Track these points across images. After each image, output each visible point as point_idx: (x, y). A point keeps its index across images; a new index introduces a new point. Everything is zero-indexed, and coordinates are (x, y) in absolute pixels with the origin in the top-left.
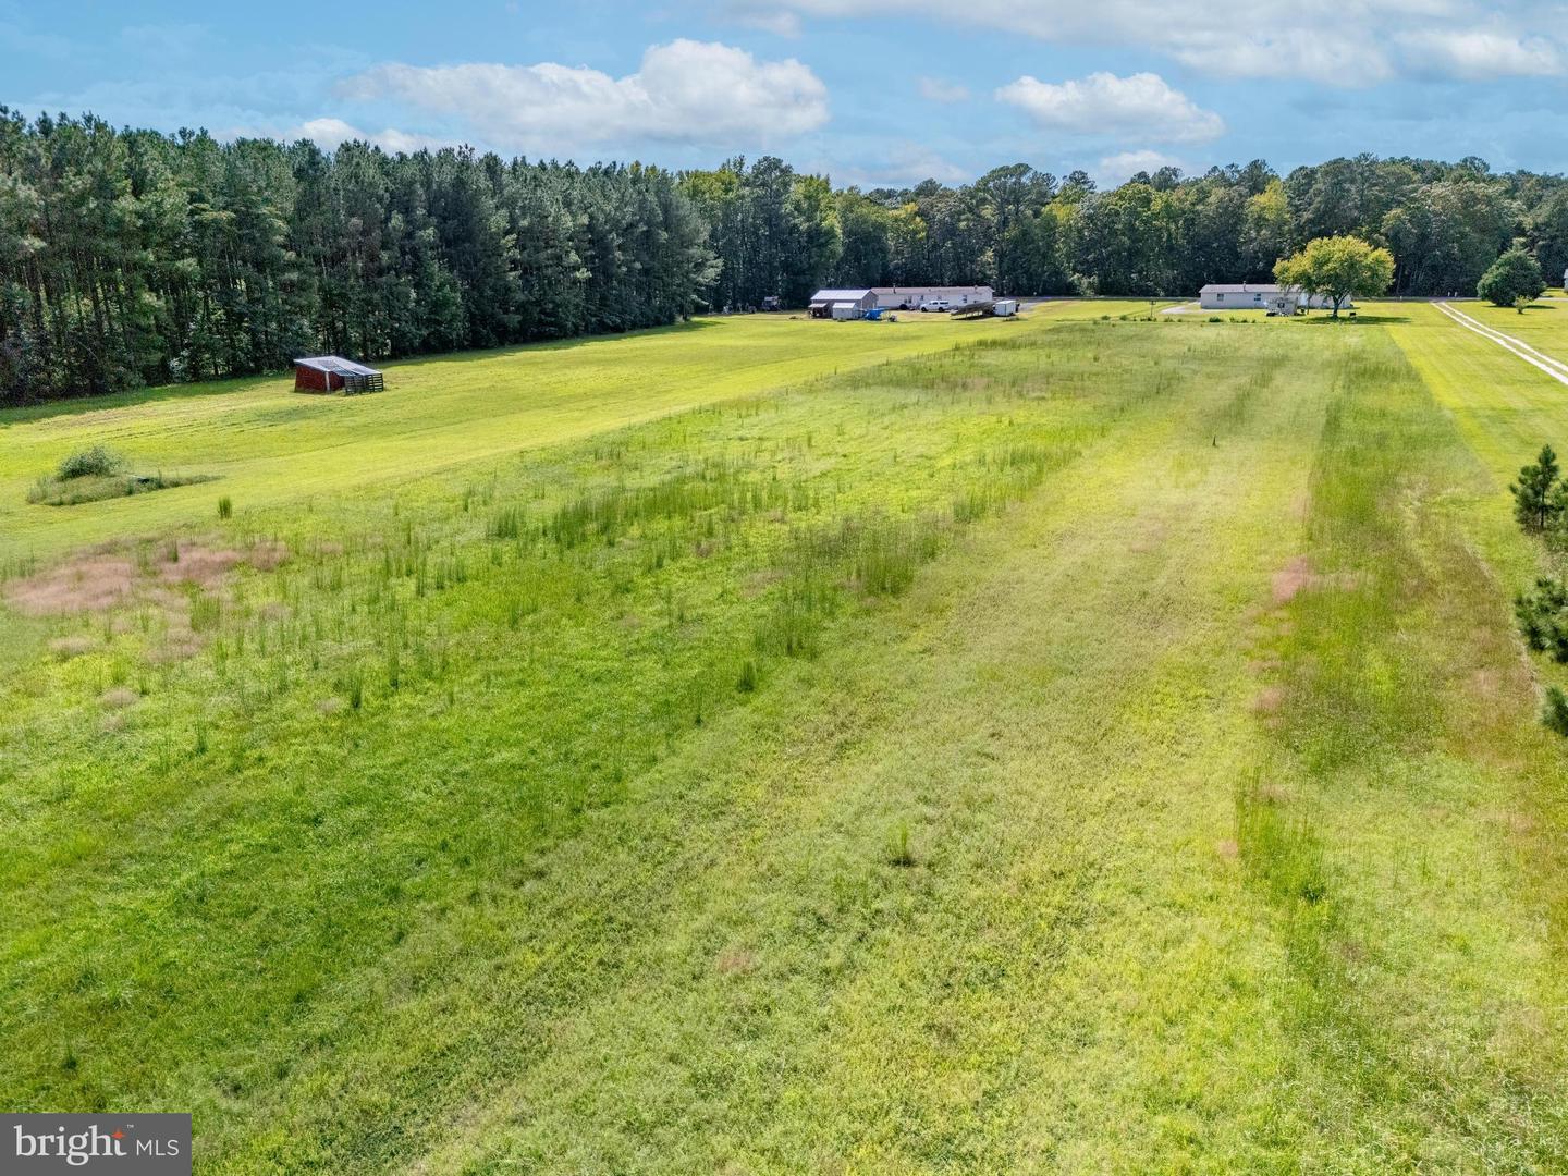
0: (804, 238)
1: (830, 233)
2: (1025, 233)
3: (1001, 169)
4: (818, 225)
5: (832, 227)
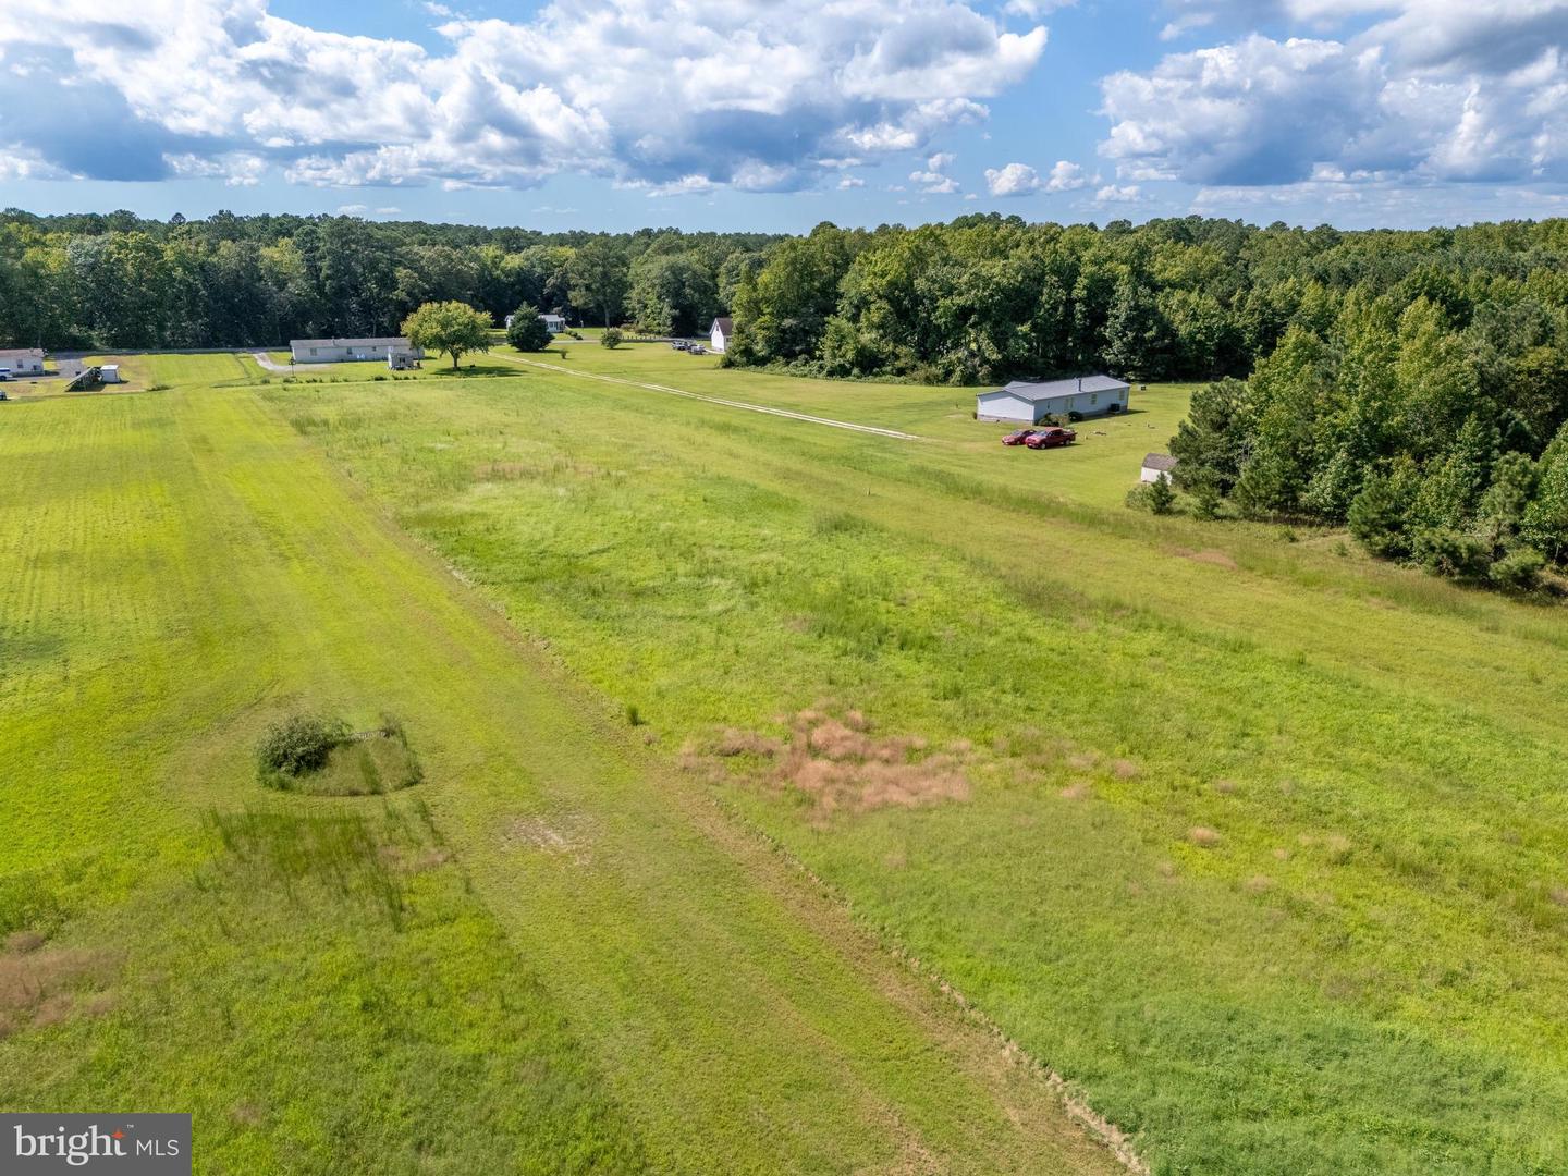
2: (3, 280)
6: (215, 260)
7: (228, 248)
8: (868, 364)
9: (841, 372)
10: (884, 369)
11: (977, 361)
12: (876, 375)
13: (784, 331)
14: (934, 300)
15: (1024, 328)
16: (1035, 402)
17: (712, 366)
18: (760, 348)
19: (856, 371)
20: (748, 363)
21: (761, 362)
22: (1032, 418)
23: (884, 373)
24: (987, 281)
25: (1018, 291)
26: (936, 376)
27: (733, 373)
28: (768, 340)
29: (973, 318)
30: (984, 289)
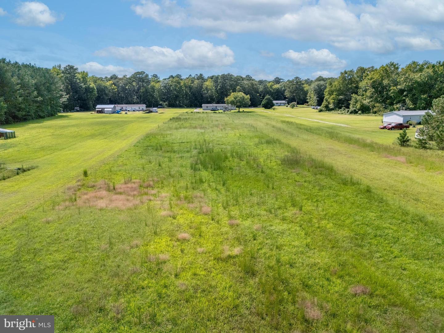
0: (84, 90)
1: (93, 89)
2: (146, 90)
3: (137, 72)
4: (89, 86)
5: (93, 87)
6: (192, 85)
7: (196, 82)
8: (364, 110)
9: (355, 112)
11: (404, 108)
12: (367, 113)
13: (339, 100)
16: (403, 116)
17: (315, 112)
19: (360, 112)
20: (326, 111)
21: (330, 110)
22: (402, 122)
23: (370, 113)
24: (411, 80)
28: (335, 103)
29: (405, 93)
30: (409, 83)
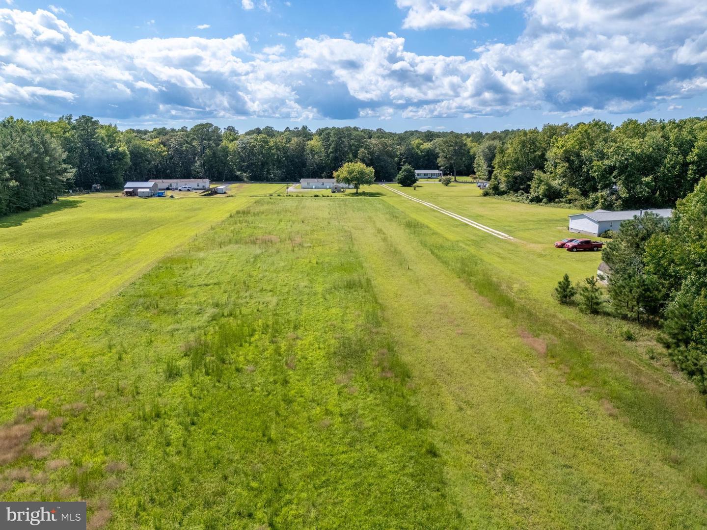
2: (214, 154)
3: (200, 125)
4: (117, 149)
5: (124, 151)
6: (288, 145)
7: (295, 140)
8: (553, 196)
9: (537, 200)
10: (562, 200)
11: (614, 197)
12: (558, 202)
13: (516, 178)
14: (591, 161)
15: (648, 179)
16: (599, 222)
17: (478, 195)
18: (503, 187)
19: (545, 200)
20: (494, 195)
21: (501, 193)
22: (596, 232)
23: (562, 202)
24: (626, 151)
25: (649, 157)
26: (587, 205)
27: (487, 198)
28: (508, 182)
29: (615, 173)
30: (622, 156)
